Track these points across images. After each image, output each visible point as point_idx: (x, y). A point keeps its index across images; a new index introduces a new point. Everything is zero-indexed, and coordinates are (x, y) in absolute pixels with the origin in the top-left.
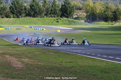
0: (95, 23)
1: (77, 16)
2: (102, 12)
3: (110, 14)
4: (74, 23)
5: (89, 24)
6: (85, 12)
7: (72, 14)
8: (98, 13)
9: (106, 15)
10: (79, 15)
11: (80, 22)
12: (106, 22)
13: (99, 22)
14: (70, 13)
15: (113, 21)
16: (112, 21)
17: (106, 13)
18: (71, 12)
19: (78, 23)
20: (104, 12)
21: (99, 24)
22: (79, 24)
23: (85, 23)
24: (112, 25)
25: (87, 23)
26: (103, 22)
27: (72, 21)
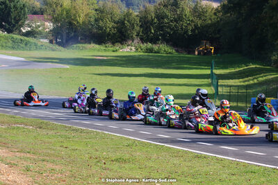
0: (75, 46)
1: (29, 29)
2: (90, 21)
3: (109, 25)
4: (26, 44)
5: (61, 48)
6: (51, 20)
7: (20, 23)
8: (81, 22)
9: (101, 28)
10: (34, 26)
11: (39, 44)
12: (99, 44)
13: (84, 45)
14: (17, 22)
15: (117, 42)
16: (113, 44)
17: (101, 23)
18: (20, 20)
19: (36, 45)
20: (96, 20)
21: (84, 48)
22: (37, 47)
23: (51, 45)
24: (114, 51)
25: (57, 47)
26: (93, 46)
27: (21, 40)
